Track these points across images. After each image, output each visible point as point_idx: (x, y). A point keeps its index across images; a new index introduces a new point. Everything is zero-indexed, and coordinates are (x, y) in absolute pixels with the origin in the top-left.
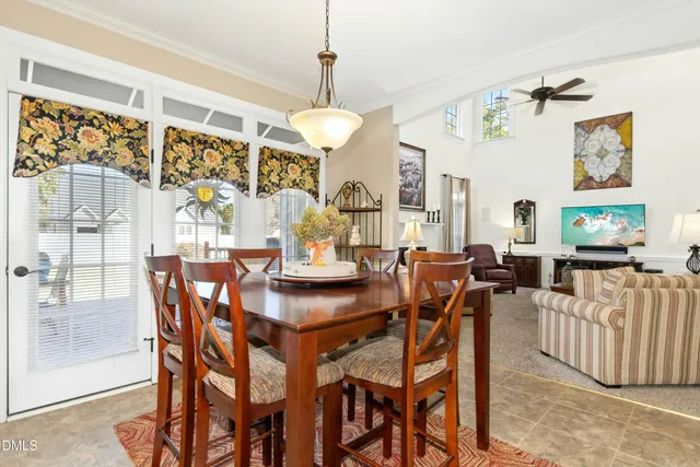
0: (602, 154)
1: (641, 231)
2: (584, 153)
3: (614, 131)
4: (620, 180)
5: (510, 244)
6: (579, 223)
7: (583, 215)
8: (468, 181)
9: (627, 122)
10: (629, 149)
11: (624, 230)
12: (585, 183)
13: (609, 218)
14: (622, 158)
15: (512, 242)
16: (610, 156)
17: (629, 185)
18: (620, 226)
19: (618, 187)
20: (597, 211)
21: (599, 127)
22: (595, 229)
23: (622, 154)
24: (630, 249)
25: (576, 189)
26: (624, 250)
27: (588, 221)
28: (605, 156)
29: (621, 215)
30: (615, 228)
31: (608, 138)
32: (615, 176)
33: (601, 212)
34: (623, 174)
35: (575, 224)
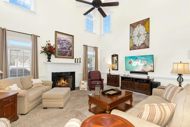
0: (139, 36)
1: (152, 66)
2: (133, 36)
3: (143, 26)
4: (145, 46)
5: (110, 70)
6: (130, 63)
7: (131, 60)
8: (97, 48)
9: (147, 22)
10: (148, 33)
11: (145, 65)
12: (133, 47)
13: (140, 61)
14: (146, 37)
15: (111, 69)
16: (142, 36)
17: (148, 47)
18: (144, 64)
19: (144, 48)
20: (135, 58)
21: (138, 26)
22: (135, 65)
23: (145, 35)
24: (149, 73)
25: (130, 50)
26: (146, 73)
27: (133, 62)
28: (140, 36)
29: (144, 60)
30: (142, 65)
31: (141, 29)
32: (143, 44)
33: (137, 59)
34: (146, 43)
35: (129, 63)
